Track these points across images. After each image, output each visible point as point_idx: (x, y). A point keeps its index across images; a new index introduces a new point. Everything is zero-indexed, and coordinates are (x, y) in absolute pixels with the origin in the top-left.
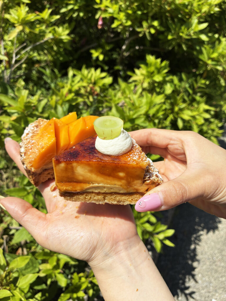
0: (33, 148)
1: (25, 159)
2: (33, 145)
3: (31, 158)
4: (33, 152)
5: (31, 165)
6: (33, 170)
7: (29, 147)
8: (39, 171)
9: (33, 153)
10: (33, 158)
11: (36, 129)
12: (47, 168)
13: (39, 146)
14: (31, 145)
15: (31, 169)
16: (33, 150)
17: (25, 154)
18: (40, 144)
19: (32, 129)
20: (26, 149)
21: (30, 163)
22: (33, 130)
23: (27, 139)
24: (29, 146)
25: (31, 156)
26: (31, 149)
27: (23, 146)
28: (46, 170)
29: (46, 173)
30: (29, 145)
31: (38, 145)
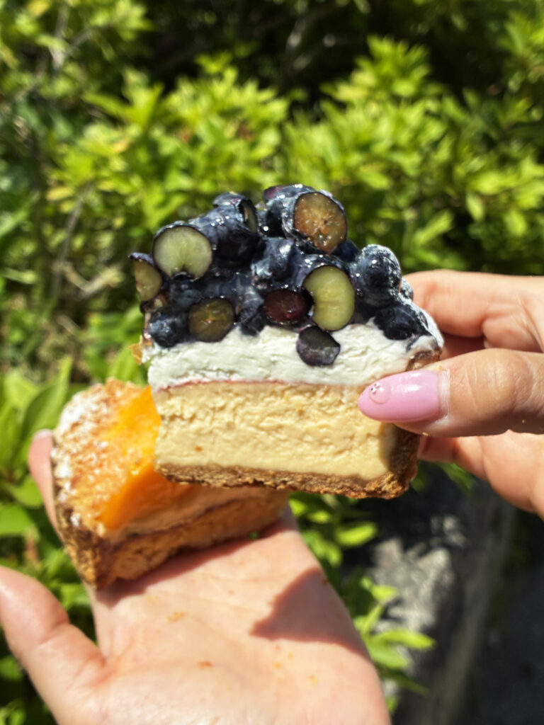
0: (105, 463)
1: (76, 498)
2: (104, 456)
3: (99, 493)
4: (108, 476)
5: (97, 514)
6: (101, 530)
7: (91, 460)
8: (116, 537)
9: (108, 479)
10: (104, 493)
11: (105, 410)
12: (138, 531)
13: (128, 458)
14: (98, 454)
15: (95, 528)
16: (106, 469)
17: (74, 482)
18: (130, 451)
19: (95, 407)
20: (81, 466)
21: (94, 507)
22: (96, 412)
23: (76, 440)
24: (89, 456)
25: (98, 487)
26: (101, 466)
27: (62, 461)
28: (134, 537)
29: (134, 546)
30: (93, 455)
31: (124, 454)
